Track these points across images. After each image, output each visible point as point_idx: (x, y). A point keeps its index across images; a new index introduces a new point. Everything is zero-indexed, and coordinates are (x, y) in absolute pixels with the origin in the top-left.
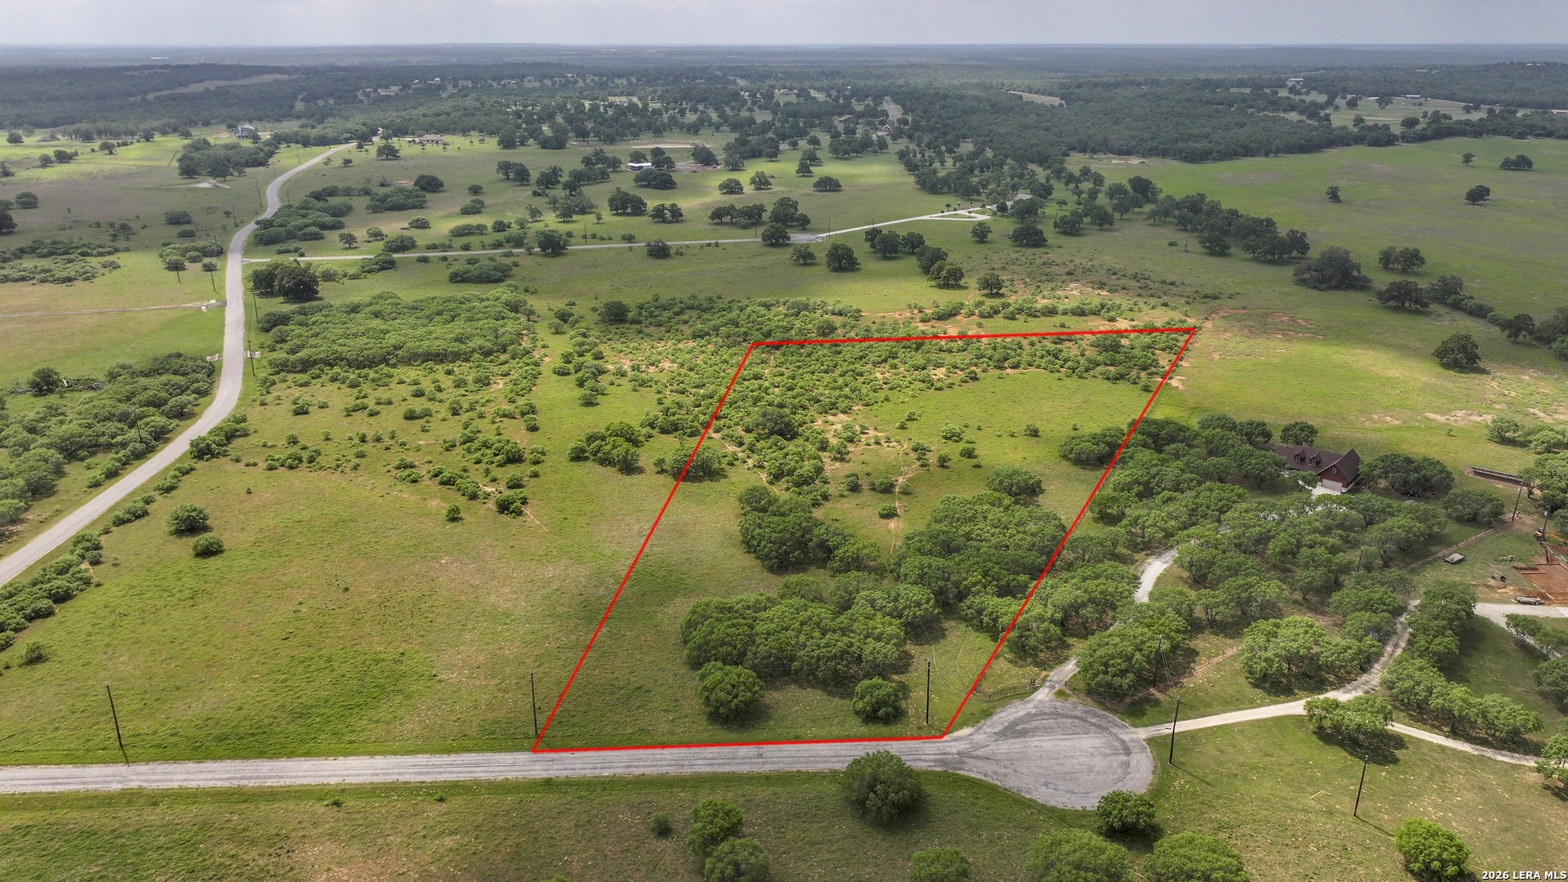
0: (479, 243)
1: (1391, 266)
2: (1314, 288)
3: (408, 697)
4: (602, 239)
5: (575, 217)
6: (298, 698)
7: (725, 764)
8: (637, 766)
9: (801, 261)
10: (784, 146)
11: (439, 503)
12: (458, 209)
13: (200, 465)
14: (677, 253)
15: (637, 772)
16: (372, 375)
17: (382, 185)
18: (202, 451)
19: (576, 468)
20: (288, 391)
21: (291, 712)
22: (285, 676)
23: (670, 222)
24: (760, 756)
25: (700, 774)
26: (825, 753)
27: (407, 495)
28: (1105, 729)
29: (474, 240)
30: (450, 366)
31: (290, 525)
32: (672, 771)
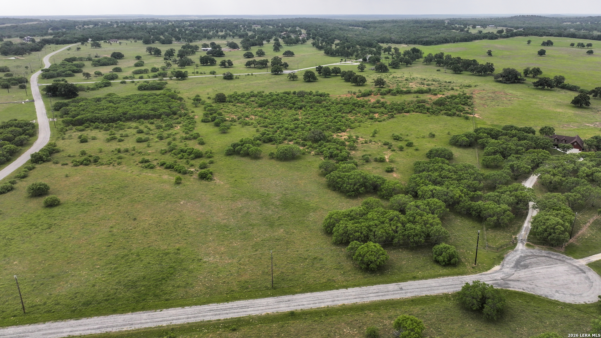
0: (147, 76)
1: (528, 75)
2: (504, 83)
3: (191, 272)
4: (201, 73)
5: (186, 67)
6: (127, 277)
7: (385, 295)
8: (338, 300)
9: (292, 79)
10: (264, 42)
11: (169, 177)
12: (133, 65)
13: (37, 166)
14: (236, 78)
15: (340, 303)
16: (115, 125)
17: (96, 57)
18: (37, 159)
19: (230, 159)
20: (74, 133)
21: (125, 286)
22: (115, 265)
23: (228, 67)
24: (401, 289)
25: (375, 301)
26: (434, 285)
27: (149, 174)
28: (564, 261)
29: (145, 75)
30: (152, 121)
31: (94, 190)
32: (359, 301)
